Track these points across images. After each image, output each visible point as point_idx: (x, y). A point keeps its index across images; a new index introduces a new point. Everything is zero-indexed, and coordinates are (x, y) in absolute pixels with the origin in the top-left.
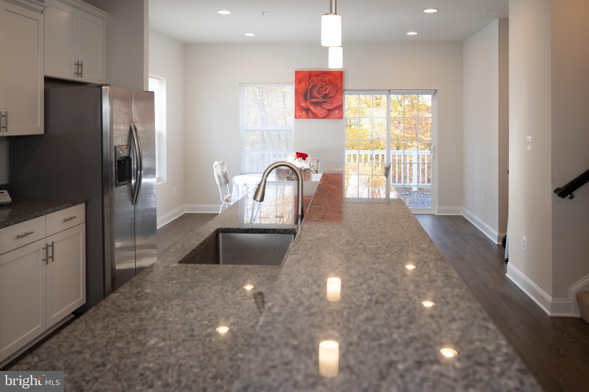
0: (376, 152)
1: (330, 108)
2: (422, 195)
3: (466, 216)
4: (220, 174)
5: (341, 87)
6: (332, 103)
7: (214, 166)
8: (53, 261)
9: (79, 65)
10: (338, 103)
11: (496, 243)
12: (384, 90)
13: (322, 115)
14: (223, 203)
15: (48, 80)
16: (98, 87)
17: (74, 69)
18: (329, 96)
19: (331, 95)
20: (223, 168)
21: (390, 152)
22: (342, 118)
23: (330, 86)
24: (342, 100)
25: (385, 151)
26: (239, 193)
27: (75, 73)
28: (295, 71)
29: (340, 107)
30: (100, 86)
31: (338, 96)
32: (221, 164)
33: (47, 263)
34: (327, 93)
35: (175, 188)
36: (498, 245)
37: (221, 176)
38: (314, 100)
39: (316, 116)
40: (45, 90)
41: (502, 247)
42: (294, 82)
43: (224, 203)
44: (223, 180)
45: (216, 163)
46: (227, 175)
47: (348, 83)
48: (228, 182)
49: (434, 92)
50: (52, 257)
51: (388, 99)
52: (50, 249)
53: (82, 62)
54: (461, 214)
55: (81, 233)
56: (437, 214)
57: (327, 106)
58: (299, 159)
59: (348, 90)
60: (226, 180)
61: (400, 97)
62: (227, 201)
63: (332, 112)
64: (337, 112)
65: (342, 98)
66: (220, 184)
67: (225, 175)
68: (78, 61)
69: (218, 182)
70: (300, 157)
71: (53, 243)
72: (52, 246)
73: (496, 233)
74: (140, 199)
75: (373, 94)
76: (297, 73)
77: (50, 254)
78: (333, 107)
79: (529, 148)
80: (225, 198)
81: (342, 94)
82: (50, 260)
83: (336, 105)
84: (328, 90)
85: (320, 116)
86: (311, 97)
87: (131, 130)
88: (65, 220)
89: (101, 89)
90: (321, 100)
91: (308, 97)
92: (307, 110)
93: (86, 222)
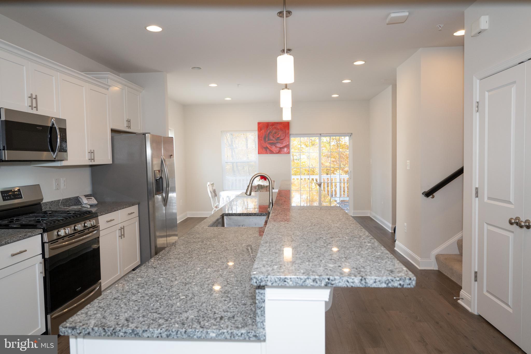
0: (312, 177)
1: (281, 146)
2: (343, 205)
3: (372, 216)
4: (212, 190)
5: (288, 133)
6: (282, 143)
7: (208, 185)
8: (124, 237)
9: (129, 121)
10: (287, 143)
11: (390, 231)
12: (317, 134)
13: (276, 151)
14: (213, 209)
15: (113, 131)
16: (143, 134)
17: (125, 124)
18: (280, 139)
19: (282, 138)
20: (213, 187)
21: (321, 176)
22: (289, 153)
23: (281, 132)
24: (289, 142)
25: (318, 176)
26: (224, 202)
27: (127, 126)
28: (258, 123)
29: (288, 146)
30: (144, 134)
31: (287, 138)
32: (211, 184)
33: (121, 238)
34: (279, 136)
35: (181, 201)
36: (391, 233)
37: (212, 191)
38: (270, 141)
39: (272, 152)
40: (112, 137)
41: (394, 233)
42: (257, 130)
43: (215, 209)
44: (213, 194)
45: (209, 183)
46: (215, 191)
47: (293, 130)
48: (216, 195)
49: (351, 135)
50: (124, 235)
51: (320, 140)
52: (122, 230)
53: (130, 120)
54: (368, 215)
55: (137, 222)
56: (352, 216)
57: (279, 145)
58: (262, 180)
59: (293, 134)
60: (215, 194)
61: (328, 138)
62: (216, 207)
63: (282, 150)
64: (286, 149)
65: (289, 140)
66: (212, 197)
67: (214, 191)
68: (128, 119)
69: (210, 195)
70: (263, 178)
71: (124, 226)
72: (123, 228)
73: (391, 225)
74: (168, 204)
75: (309, 137)
76: (259, 123)
77: (123, 234)
78: (283, 146)
79: (408, 168)
80: (215, 206)
81: (289, 137)
82: (123, 236)
83: (284, 145)
84: (279, 135)
85: (275, 152)
86: (269, 140)
87: (162, 161)
88: (129, 214)
89: (145, 136)
90: (275, 141)
91: (267, 140)
92: (266, 148)
93: (139, 216)
